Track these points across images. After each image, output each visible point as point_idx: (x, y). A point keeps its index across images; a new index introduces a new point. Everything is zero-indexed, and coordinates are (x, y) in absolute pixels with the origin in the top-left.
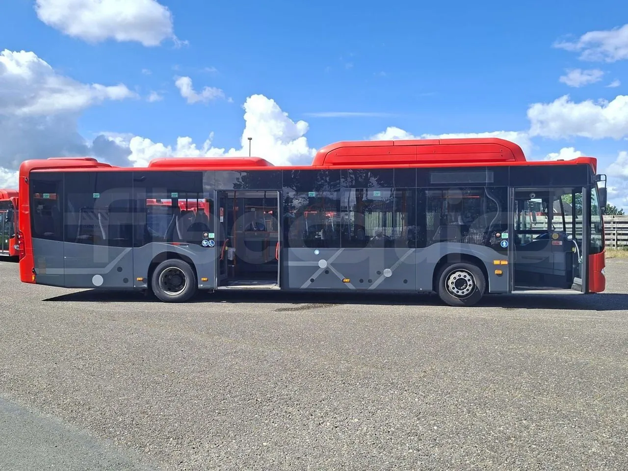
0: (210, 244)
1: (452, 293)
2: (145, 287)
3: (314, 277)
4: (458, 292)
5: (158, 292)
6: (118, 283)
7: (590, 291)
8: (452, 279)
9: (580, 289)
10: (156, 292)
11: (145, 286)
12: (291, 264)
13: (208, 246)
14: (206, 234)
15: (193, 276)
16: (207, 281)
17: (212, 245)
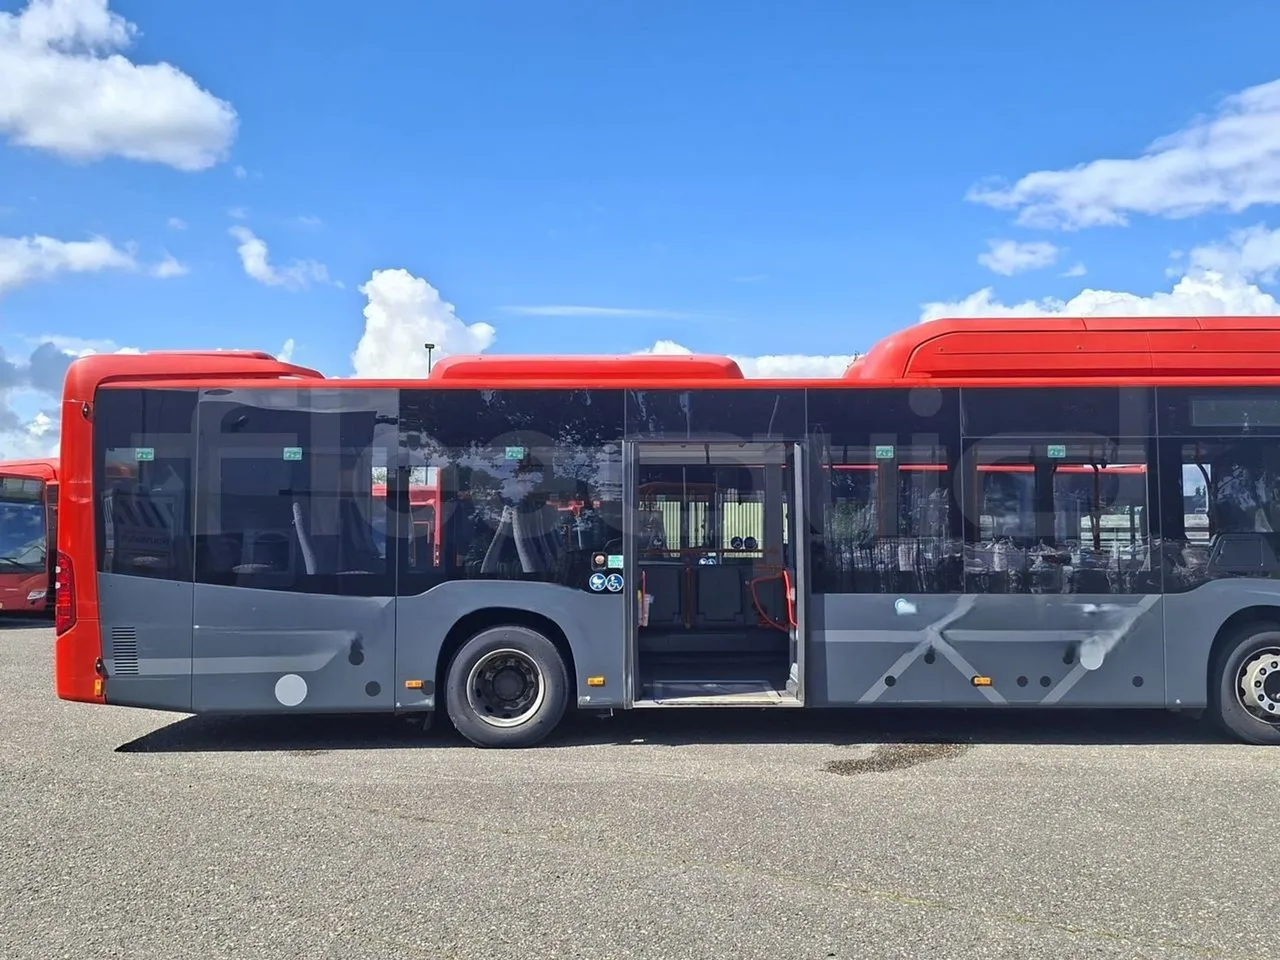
0: (612, 583)
1: (1256, 710)
2: (427, 706)
3: (896, 671)
4: (1272, 708)
5: (463, 718)
6: (350, 697)
8: (1255, 675)
10: (458, 718)
11: (429, 702)
12: (831, 636)
13: (606, 591)
14: (600, 559)
15: (562, 673)
16: (604, 684)
17: (616, 588)
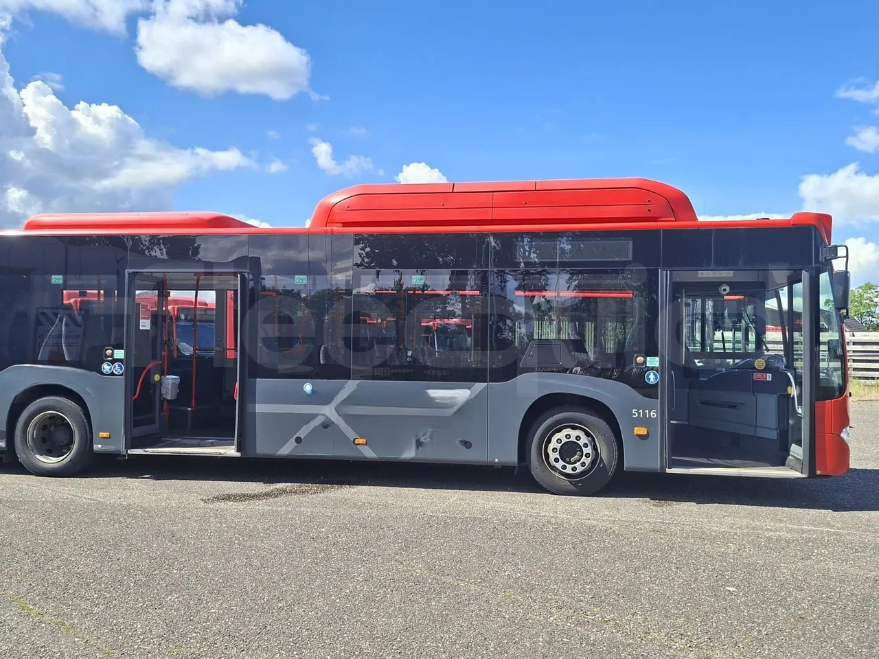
0: (116, 369)
1: (554, 468)
2: (1, 447)
3: (303, 433)
4: (565, 467)
5: (24, 456)
7: (818, 472)
8: (554, 444)
9: (799, 467)
10: (22, 455)
11: (2, 444)
12: (260, 408)
13: (112, 374)
15: (86, 429)
16: (109, 438)
17: (119, 372)
